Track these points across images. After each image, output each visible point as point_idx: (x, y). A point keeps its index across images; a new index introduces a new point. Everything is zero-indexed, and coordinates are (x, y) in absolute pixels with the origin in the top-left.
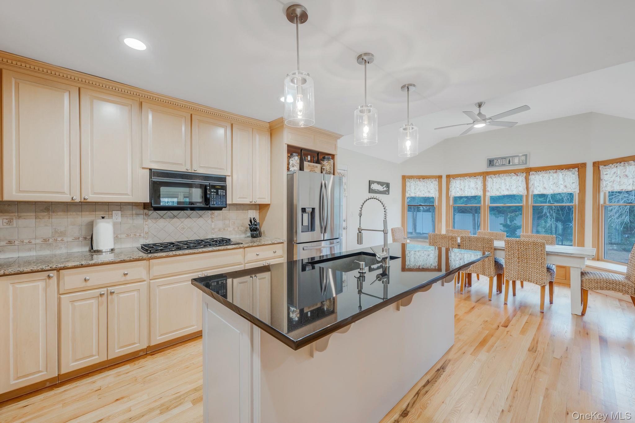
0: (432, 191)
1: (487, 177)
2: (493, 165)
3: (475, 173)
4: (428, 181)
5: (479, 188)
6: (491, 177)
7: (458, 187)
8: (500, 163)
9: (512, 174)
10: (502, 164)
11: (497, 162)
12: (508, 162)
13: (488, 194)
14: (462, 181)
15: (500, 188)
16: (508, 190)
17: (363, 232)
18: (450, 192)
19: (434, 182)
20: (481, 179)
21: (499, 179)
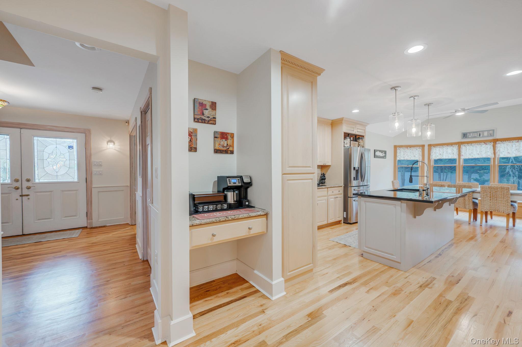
0: (417, 156)
1: (462, 146)
2: (466, 137)
3: (452, 143)
4: (414, 149)
5: (455, 153)
6: (465, 146)
7: (437, 153)
8: (472, 136)
9: (482, 143)
10: (473, 136)
11: (470, 135)
12: (479, 135)
13: (462, 158)
14: (441, 148)
15: (472, 153)
16: (478, 154)
17: (412, 177)
18: (432, 156)
19: (418, 150)
20: (456, 147)
21: (471, 147)
